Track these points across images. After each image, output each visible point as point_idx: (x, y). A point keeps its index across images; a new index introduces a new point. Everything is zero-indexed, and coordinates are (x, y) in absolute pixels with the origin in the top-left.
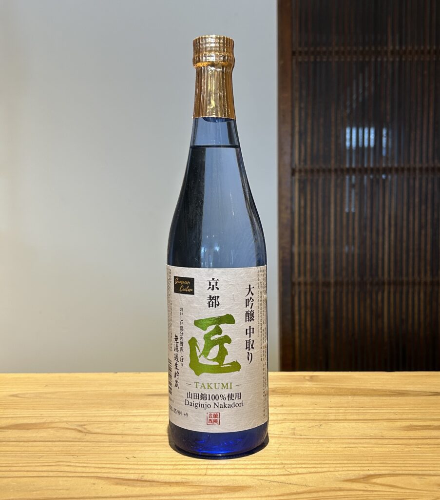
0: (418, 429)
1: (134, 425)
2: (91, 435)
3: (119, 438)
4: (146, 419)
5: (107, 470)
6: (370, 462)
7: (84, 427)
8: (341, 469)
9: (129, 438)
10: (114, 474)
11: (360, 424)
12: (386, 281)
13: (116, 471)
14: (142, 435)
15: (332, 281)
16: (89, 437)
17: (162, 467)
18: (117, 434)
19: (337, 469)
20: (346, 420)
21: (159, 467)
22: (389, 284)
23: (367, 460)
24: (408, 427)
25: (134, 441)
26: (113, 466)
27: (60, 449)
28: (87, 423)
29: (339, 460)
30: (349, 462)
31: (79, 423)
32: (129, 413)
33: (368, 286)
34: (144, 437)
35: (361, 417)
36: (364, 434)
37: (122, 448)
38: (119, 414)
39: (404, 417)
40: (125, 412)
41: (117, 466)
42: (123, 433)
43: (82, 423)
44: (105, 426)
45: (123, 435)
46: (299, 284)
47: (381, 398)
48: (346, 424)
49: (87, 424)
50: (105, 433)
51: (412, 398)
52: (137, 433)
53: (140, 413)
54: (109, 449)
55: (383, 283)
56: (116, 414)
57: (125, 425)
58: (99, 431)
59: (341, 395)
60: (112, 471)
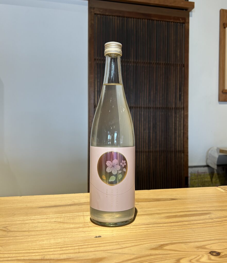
2: (11, 233)
18: (25, 231)
31: (4, 226)
32: (31, 218)
43: (5, 226)
49: (8, 226)
57: (29, 225)
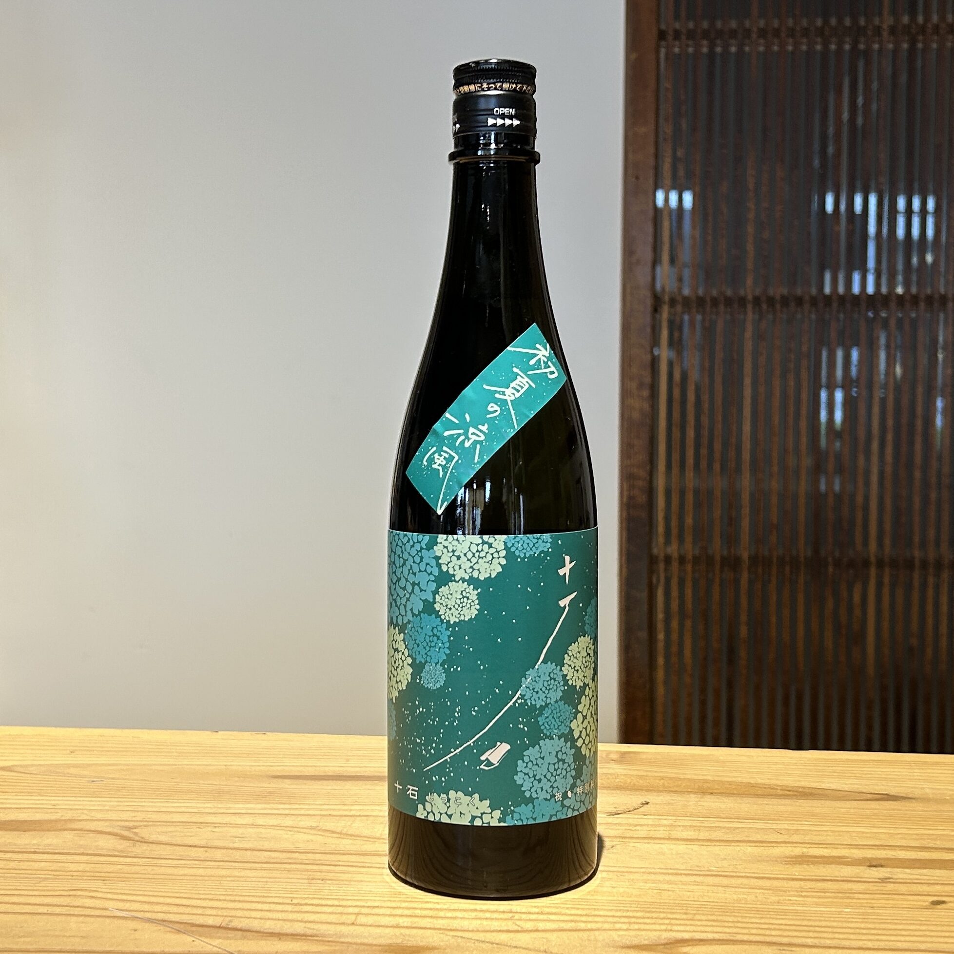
0: (813, 863)
1: (233, 831)
2: (145, 846)
3: (200, 853)
4: (260, 821)
5: (165, 908)
6: (690, 917)
7: (135, 830)
8: (624, 927)
9: (219, 855)
10: (178, 916)
11: (696, 848)
12: (873, 559)
13: (181, 909)
14: (246, 850)
15: (745, 555)
16: (140, 849)
17: (273, 907)
18: (195, 846)
19: (618, 926)
20: (669, 839)
21: (266, 907)
22: (880, 564)
23: (686, 914)
24: (796, 857)
25: (226, 859)
26: (178, 901)
27: (80, 869)
28: (141, 824)
29: (628, 911)
30: (648, 915)
31: (125, 824)
33: (831, 569)
34: (249, 853)
35: (703, 835)
36: (697, 866)
37: (201, 872)
38: (207, 810)
39: (795, 838)
40: (220, 806)
41: (184, 902)
42: (209, 844)
43: (131, 824)
44: (174, 831)
45: (208, 847)
46: (668, 559)
47: (760, 801)
48: (666, 847)
49: (140, 826)
50: (174, 842)
51: (828, 803)
52: (236, 845)
53: (251, 809)
54: (175, 871)
55: (866, 564)
56: (203, 811)
58: (163, 838)
59: (676, 792)
60: (175, 909)
